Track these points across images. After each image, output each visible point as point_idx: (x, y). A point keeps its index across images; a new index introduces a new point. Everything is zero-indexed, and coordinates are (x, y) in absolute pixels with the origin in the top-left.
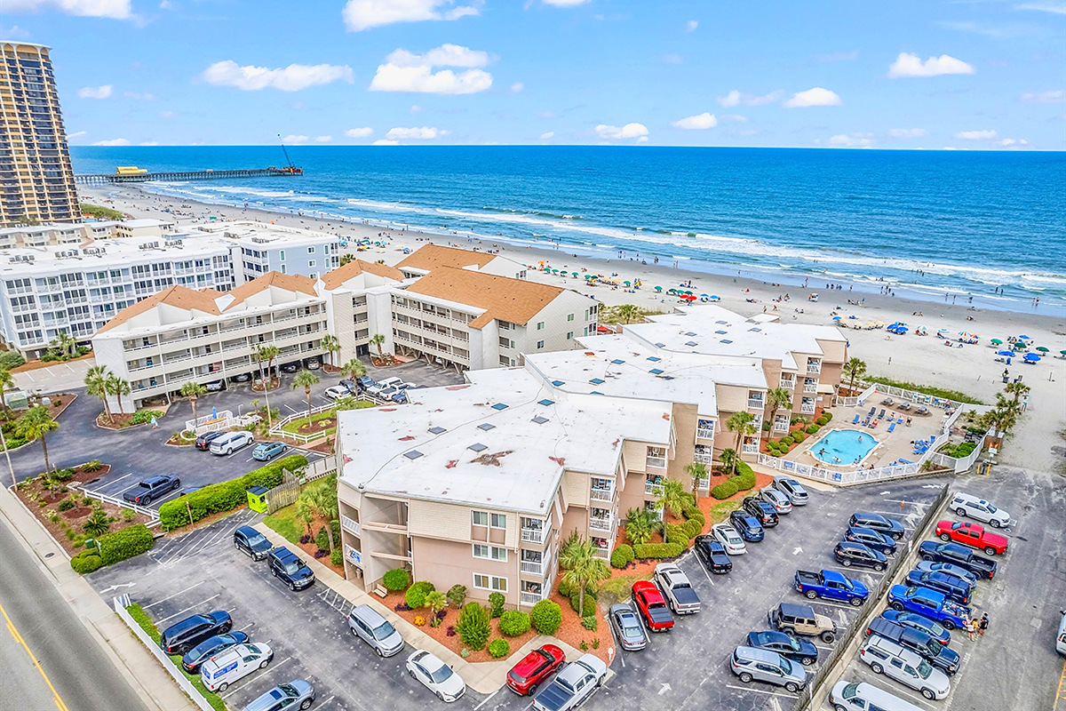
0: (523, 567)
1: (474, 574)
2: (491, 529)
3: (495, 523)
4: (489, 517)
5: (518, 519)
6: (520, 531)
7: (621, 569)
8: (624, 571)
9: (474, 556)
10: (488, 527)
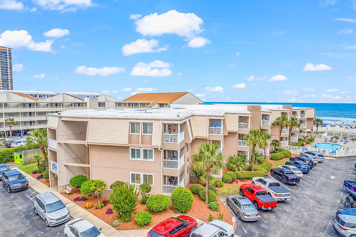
0: (165, 165)
1: (131, 173)
2: (142, 136)
3: (145, 131)
4: (141, 126)
5: (161, 125)
6: (163, 135)
7: (229, 183)
8: (231, 185)
9: (131, 159)
10: (140, 134)
